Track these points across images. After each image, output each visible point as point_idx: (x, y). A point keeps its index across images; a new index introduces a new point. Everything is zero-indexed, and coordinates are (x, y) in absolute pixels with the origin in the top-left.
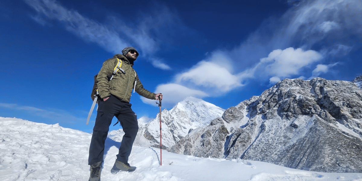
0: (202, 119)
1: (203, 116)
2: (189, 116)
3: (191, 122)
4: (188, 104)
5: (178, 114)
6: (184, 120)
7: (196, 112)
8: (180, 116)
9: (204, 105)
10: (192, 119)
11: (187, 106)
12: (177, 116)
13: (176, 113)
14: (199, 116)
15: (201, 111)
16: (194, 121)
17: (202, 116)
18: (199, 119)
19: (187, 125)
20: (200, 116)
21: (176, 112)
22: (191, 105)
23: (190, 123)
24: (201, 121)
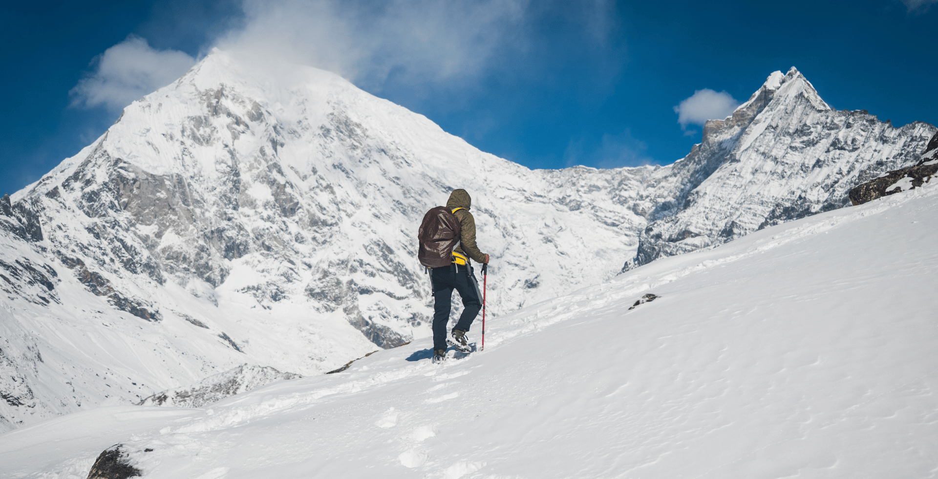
0: (307, 234)
1: (319, 214)
2: (211, 212)
3: (217, 259)
4: (216, 111)
5: (106, 197)
6: (164, 242)
7: (272, 183)
8: (123, 217)
9: (347, 123)
10: (231, 233)
11: (203, 131)
12: (89, 221)
13: (92, 197)
14: (289, 209)
15: (314, 171)
16: (246, 250)
17: (315, 210)
18: (286, 237)
19: (183, 284)
20: (299, 214)
21: (94, 187)
22: (238, 122)
23: (208, 267)
24: (298, 246)
